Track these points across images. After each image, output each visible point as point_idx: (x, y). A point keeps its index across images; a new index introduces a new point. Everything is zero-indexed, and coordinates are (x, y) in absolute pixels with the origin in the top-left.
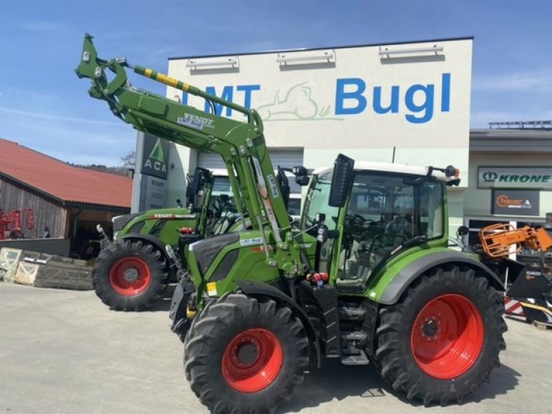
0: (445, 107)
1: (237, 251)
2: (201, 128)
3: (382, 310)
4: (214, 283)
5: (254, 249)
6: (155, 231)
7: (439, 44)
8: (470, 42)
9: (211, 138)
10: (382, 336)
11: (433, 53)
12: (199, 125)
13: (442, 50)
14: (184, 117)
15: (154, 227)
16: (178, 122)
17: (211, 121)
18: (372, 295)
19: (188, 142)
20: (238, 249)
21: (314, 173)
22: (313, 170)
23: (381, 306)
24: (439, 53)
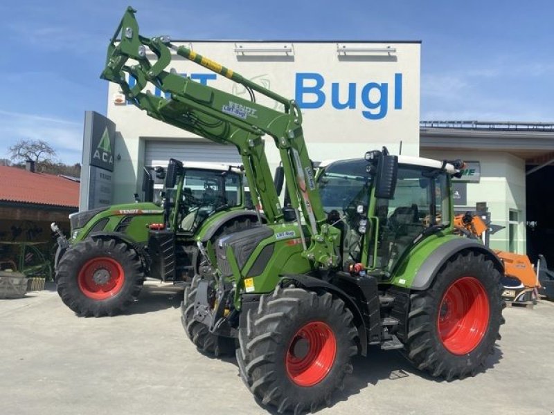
0: (398, 105)
1: (272, 245)
2: (245, 117)
3: (412, 296)
4: (251, 279)
5: (288, 243)
6: (120, 227)
7: (393, 46)
8: (418, 45)
9: (254, 128)
10: (414, 319)
11: (386, 54)
12: (243, 115)
13: (395, 51)
14: (228, 104)
15: (119, 224)
16: (223, 110)
17: (254, 110)
18: (401, 281)
19: (206, 132)
20: (274, 243)
21: (321, 165)
22: (320, 163)
23: (413, 291)
24: (392, 54)
